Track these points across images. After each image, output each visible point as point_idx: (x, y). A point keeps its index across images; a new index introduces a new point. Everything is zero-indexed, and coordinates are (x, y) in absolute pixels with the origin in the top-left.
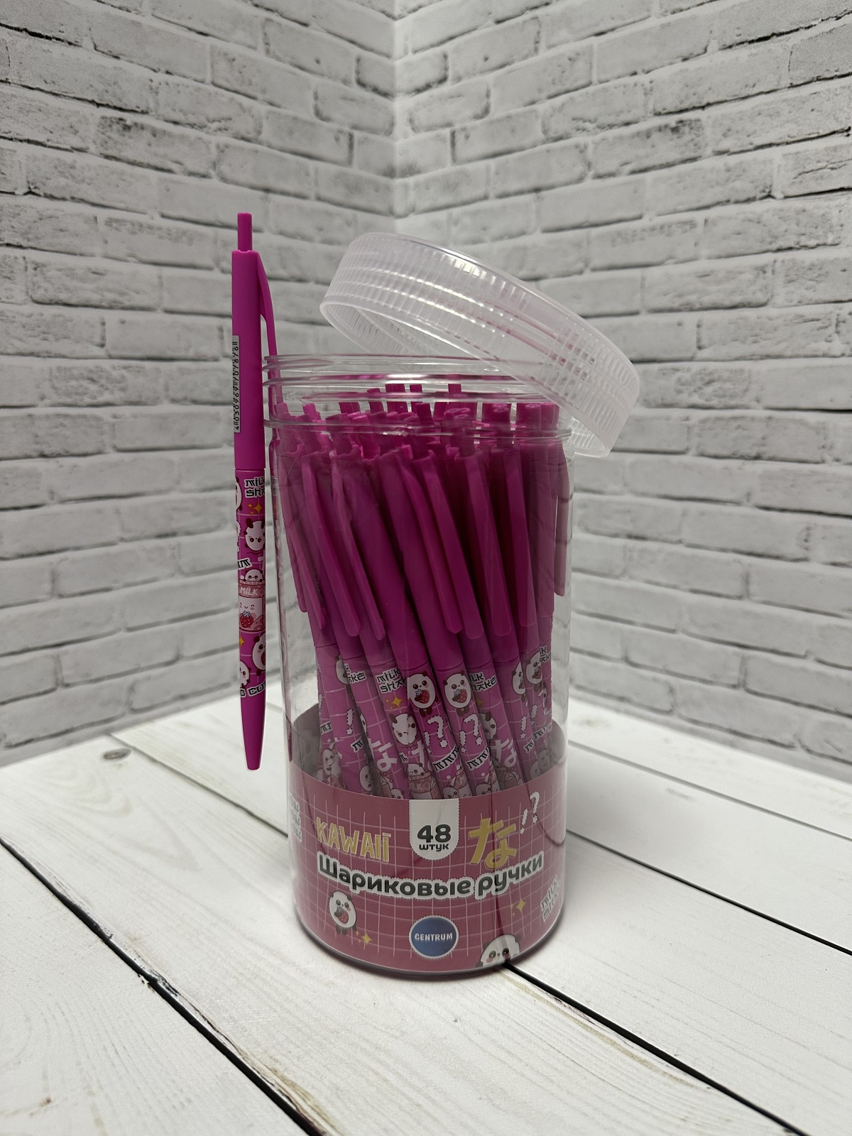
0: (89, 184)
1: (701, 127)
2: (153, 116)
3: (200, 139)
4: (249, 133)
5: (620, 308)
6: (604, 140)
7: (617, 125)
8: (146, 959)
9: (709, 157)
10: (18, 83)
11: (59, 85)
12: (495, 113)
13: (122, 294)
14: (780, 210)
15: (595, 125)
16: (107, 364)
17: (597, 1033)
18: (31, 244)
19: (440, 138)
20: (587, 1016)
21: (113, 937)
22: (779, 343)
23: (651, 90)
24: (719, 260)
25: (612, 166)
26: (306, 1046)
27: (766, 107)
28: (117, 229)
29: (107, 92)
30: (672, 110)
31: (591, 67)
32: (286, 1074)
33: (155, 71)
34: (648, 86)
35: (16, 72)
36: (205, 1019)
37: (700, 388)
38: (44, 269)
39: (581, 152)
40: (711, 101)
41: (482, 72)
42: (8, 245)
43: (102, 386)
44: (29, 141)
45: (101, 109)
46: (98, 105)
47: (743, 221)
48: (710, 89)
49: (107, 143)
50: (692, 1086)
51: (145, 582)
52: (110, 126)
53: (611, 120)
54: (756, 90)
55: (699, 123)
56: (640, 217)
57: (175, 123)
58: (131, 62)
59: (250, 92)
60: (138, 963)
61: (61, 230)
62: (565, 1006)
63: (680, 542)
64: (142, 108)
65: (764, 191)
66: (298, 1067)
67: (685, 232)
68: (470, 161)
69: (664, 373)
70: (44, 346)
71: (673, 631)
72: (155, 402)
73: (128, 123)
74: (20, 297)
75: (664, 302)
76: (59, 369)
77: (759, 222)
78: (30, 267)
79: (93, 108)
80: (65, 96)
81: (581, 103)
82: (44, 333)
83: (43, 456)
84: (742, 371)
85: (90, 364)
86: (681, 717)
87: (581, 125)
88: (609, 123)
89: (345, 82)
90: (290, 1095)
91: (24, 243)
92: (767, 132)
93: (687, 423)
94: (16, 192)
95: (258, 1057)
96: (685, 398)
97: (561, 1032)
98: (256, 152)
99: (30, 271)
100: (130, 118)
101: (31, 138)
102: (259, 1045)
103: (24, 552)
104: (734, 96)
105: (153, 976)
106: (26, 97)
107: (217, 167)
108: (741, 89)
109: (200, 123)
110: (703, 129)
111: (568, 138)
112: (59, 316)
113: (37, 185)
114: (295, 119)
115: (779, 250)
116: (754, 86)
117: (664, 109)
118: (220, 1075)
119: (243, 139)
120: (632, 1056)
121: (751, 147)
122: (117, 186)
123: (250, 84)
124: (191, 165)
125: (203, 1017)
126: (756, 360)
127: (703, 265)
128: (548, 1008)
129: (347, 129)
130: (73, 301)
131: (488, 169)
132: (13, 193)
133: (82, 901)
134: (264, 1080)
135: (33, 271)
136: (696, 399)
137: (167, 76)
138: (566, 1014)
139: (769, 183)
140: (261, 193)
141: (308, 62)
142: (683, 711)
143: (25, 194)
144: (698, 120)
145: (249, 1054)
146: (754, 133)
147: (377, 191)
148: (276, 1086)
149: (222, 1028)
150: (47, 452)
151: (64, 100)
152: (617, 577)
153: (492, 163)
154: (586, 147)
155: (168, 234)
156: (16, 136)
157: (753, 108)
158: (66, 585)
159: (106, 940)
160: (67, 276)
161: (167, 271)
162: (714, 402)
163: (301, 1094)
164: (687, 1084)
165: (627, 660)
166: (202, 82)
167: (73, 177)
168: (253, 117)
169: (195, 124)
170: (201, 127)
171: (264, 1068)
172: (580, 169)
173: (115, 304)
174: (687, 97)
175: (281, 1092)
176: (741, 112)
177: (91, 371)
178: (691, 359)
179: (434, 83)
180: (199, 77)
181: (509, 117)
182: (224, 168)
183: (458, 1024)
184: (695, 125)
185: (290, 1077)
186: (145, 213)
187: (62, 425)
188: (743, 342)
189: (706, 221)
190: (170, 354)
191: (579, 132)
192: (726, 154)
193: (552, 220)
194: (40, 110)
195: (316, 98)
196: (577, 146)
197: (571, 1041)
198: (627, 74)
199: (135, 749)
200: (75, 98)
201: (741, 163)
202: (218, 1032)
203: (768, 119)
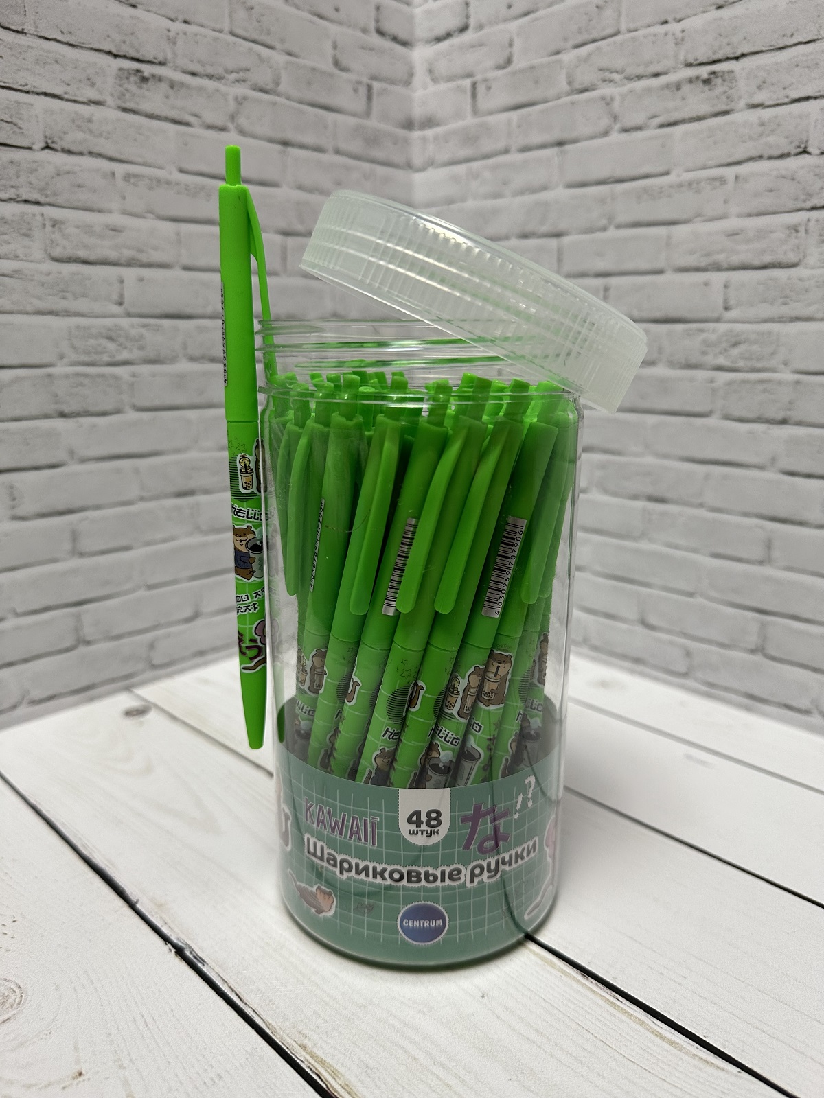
0: (107, 138)
1: (734, 79)
2: (170, 67)
3: (218, 91)
4: (267, 85)
5: (643, 265)
6: (631, 91)
7: (646, 76)
8: (172, 926)
9: (742, 110)
10: (35, 33)
11: (75, 36)
12: (519, 63)
13: (140, 251)
14: (816, 167)
15: (622, 76)
16: (125, 322)
17: (625, 1012)
18: (48, 200)
19: (460, 90)
20: (614, 994)
21: (139, 902)
22: (810, 305)
23: (683, 39)
24: (750, 218)
25: (638, 119)
26: (335, 1021)
27: (804, 59)
28: (135, 185)
29: (124, 42)
30: (704, 61)
31: (619, 15)
32: (315, 1050)
33: (172, 20)
34: (680, 35)
35: (32, 22)
36: (233, 991)
37: (726, 350)
38: (63, 227)
39: (608, 104)
40: (746, 51)
41: (506, 20)
42: (26, 201)
43: (121, 345)
44: (46, 94)
45: (119, 60)
46: (116, 56)
47: (777, 177)
48: (745, 39)
49: (124, 95)
50: (723, 1070)
51: (165, 541)
52: (127, 78)
53: (640, 70)
54: (794, 41)
55: (732, 75)
56: (667, 173)
57: (193, 74)
58: (149, 11)
59: (269, 41)
60: (165, 930)
61: (79, 186)
62: (592, 982)
63: (701, 505)
64: (159, 60)
65: (799, 147)
66: (328, 1043)
67: (715, 189)
68: (491, 113)
69: (688, 334)
70: (62, 305)
71: (691, 595)
72: (173, 360)
73: (146, 74)
74: (38, 254)
75: (691, 261)
76: (78, 327)
77: (793, 179)
78: (48, 224)
79: (110, 59)
80: (82, 47)
81: (607, 54)
82: (63, 291)
83: (62, 415)
84: (770, 333)
85: (108, 322)
86: (696, 680)
87: (607, 75)
88: (637, 74)
89: (365, 31)
90: (320, 1073)
91: (42, 199)
92: (805, 85)
93: (713, 385)
94: (34, 147)
95: (287, 1032)
96: (711, 360)
97: (589, 1011)
98: (275, 104)
99: (48, 228)
100: (147, 70)
101: (49, 91)
102: (287, 1019)
103: (44, 510)
104: (771, 46)
105: (180, 944)
106: (42, 49)
107: (236, 119)
108: (778, 39)
109: (218, 75)
110: (736, 81)
111: (594, 90)
112: (78, 274)
113: (55, 139)
114: (314, 69)
115: (813, 208)
116: (792, 35)
117: (696, 60)
118: (249, 1050)
119: (262, 90)
120: (662, 1037)
121: (786, 100)
122: (135, 141)
123: (269, 33)
124: (210, 118)
125: (231, 988)
126: (785, 322)
127: (732, 223)
128: (575, 985)
129: (365, 80)
130: (92, 257)
131: (509, 122)
132: (30, 148)
133: (108, 865)
134: (293, 1056)
135: (50, 229)
136: (721, 361)
137: (185, 26)
138: (593, 991)
139: (804, 138)
140: (279, 147)
141: (328, 10)
142: (699, 675)
143: (43, 149)
144: (732, 72)
145: (277, 1028)
146: (790, 85)
147: (395, 144)
148: (306, 1062)
149: (250, 1000)
150: (67, 410)
151: (81, 51)
152: (635, 539)
153: (515, 115)
154: (612, 99)
155: (186, 189)
156: (33, 89)
157: (790, 60)
158: (86, 544)
159: (132, 906)
160: (86, 233)
161: (185, 227)
162: (741, 364)
163: (331, 1072)
164: (718, 1068)
165: (644, 623)
166: (220, 31)
167: (91, 131)
168: (271, 67)
169: (213, 76)
170: (220, 78)
171: (294, 1044)
172: (605, 122)
173: (134, 262)
174: (720, 48)
175: (311, 1069)
176: (777, 64)
177: (109, 330)
178: (718, 320)
179: (454, 32)
180: (218, 27)
181: (532, 68)
182: (242, 121)
183: (485, 1000)
184: (728, 77)
185: (319, 1053)
186: (162, 168)
187: (82, 385)
188: (772, 304)
189: (737, 178)
190: (188, 310)
191: (605, 83)
192: (760, 108)
193: (575, 175)
194: (57, 62)
195: (335, 47)
196: (603, 98)
197: (600, 1021)
198: (657, 23)
199: (156, 706)
200: (92, 49)
201: (776, 117)
202: (246, 1004)
203: (806, 70)
